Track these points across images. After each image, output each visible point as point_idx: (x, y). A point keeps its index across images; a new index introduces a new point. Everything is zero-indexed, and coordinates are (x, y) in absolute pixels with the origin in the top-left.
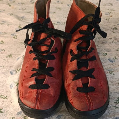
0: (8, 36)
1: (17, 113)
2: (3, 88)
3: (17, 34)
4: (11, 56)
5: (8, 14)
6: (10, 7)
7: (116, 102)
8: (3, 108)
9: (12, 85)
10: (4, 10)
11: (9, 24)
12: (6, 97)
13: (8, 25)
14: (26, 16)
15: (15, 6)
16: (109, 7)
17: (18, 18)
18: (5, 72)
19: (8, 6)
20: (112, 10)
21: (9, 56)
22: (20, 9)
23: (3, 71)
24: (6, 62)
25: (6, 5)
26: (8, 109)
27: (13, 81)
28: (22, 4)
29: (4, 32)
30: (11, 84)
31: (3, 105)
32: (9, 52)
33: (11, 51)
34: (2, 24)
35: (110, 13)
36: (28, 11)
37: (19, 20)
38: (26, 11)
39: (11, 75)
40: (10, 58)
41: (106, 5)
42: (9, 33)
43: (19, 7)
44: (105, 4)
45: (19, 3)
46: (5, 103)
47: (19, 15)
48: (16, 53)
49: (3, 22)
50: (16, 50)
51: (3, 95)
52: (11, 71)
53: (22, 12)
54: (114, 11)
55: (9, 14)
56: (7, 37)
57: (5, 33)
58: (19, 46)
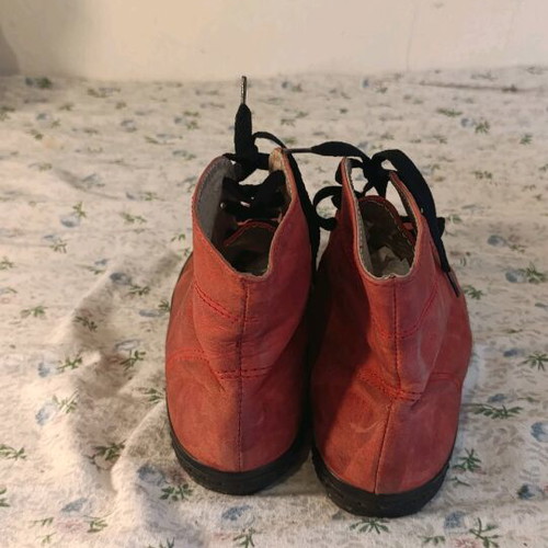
0: (31, 242)
1: (62, 506)
2: (8, 424)
3: (67, 236)
4: (39, 311)
5: (30, 166)
6: (37, 143)
7: (462, 466)
8: (9, 488)
9: (46, 411)
10: (15, 154)
11: (35, 199)
12: (20, 454)
13: (32, 203)
14: (103, 174)
15: (61, 140)
16: (433, 147)
17: (73, 181)
18: (17, 368)
19: (31, 138)
20: (444, 158)
21: (33, 313)
22: (78, 151)
23: (11, 363)
24: (20, 333)
25: (25, 136)
26: (28, 489)
27: (50, 399)
28: (88, 131)
29: (16, 230)
30: (43, 410)
31: (9, 480)
32: (33, 298)
33: (41, 295)
34: (5, 200)
35: (437, 167)
36: (112, 157)
37: (77, 187)
38: (102, 156)
39: (38, 377)
40: (38, 320)
41: (419, 141)
42: (36, 232)
43: (77, 143)
44: (419, 137)
45: (74, 130)
46: (15, 474)
47: (74, 171)
48: (61, 303)
49: (12, 195)
50: (63, 291)
51: (7, 443)
52: (41, 365)
53: (89, 162)
54: (450, 161)
55: (34, 165)
56: (26, 245)
57: (18, 233)
58: (73, 278)
